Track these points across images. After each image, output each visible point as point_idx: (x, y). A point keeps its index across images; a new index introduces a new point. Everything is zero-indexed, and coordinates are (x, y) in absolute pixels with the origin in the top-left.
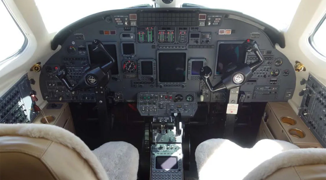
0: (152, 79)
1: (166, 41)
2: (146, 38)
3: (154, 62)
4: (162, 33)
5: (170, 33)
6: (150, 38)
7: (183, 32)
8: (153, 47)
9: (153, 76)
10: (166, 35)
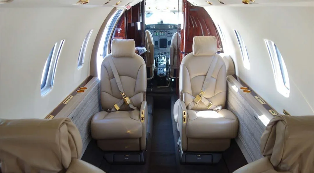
0: (157, 47)
1: (161, 35)
2: (156, 34)
3: (158, 41)
4: (160, 33)
5: (163, 33)
6: (157, 34)
7: (166, 33)
8: (158, 37)
9: (158, 46)
10: (161, 33)
